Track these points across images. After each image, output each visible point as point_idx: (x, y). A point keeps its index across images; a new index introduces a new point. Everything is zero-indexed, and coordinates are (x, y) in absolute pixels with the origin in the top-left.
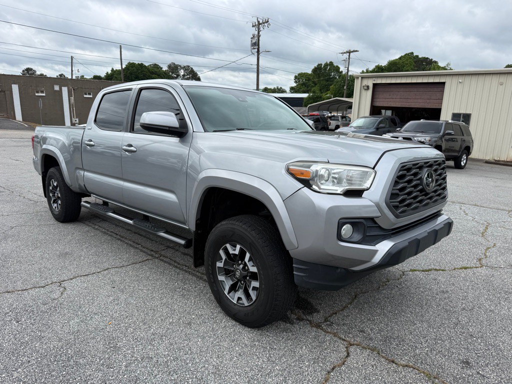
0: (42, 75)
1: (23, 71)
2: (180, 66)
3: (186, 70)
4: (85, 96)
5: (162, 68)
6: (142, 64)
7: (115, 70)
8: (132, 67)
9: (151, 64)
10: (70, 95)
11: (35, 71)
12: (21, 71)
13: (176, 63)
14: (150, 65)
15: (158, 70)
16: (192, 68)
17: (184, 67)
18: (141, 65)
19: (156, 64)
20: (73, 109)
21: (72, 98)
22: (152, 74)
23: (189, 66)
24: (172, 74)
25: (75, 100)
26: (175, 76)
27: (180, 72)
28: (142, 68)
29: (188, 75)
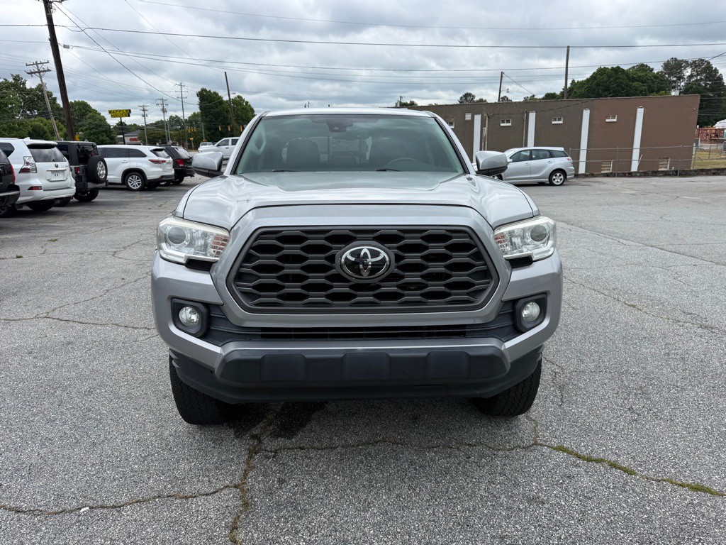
0: (481, 100)
1: (461, 98)
2: (686, 62)
3: (696, 67)
4: (502, 125)
5: (652, 70)
6: (618, 67)
7: (576, 81)
8: (601, 75)
9: (635, 65)
10: (483, 125)
11: (474, 97)
12: (459, 99)
13: (679, 59)
14: (634, 67)
15: (644, 74)
16: (709, 63)
17: (694, 62)
18: (617, 70)
19: (642, 65)
20: (485, 144)
21: (485, 129)
22: (633, 82)
23: (702, 60)
24: (669, 76)
25: (488, 131)
26: (675, 79)
27: (685, 72)
28: (616, 74)
29: (698, 75)
